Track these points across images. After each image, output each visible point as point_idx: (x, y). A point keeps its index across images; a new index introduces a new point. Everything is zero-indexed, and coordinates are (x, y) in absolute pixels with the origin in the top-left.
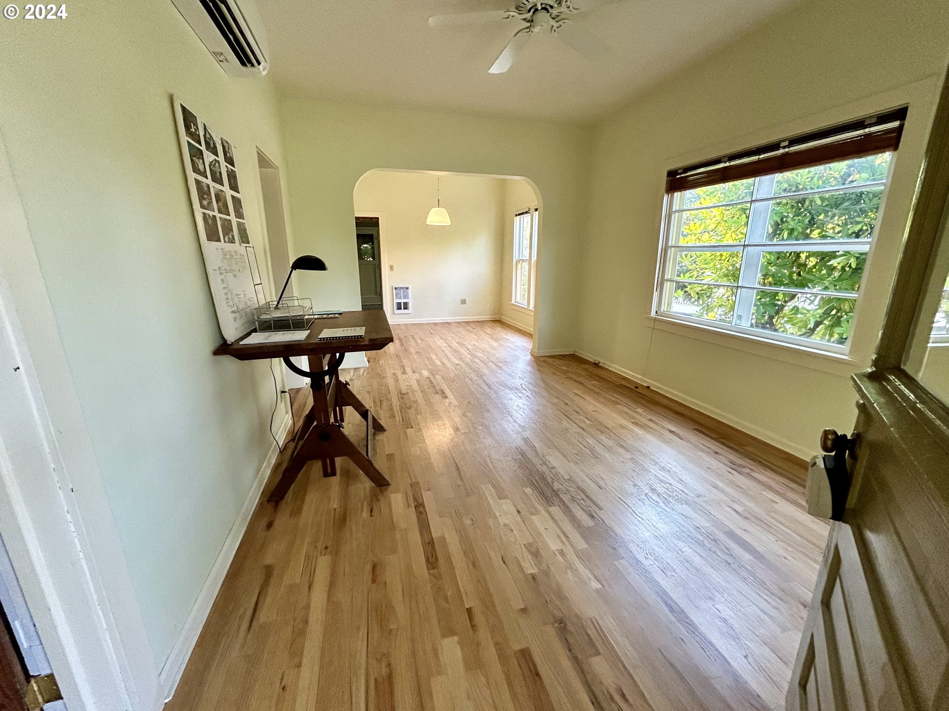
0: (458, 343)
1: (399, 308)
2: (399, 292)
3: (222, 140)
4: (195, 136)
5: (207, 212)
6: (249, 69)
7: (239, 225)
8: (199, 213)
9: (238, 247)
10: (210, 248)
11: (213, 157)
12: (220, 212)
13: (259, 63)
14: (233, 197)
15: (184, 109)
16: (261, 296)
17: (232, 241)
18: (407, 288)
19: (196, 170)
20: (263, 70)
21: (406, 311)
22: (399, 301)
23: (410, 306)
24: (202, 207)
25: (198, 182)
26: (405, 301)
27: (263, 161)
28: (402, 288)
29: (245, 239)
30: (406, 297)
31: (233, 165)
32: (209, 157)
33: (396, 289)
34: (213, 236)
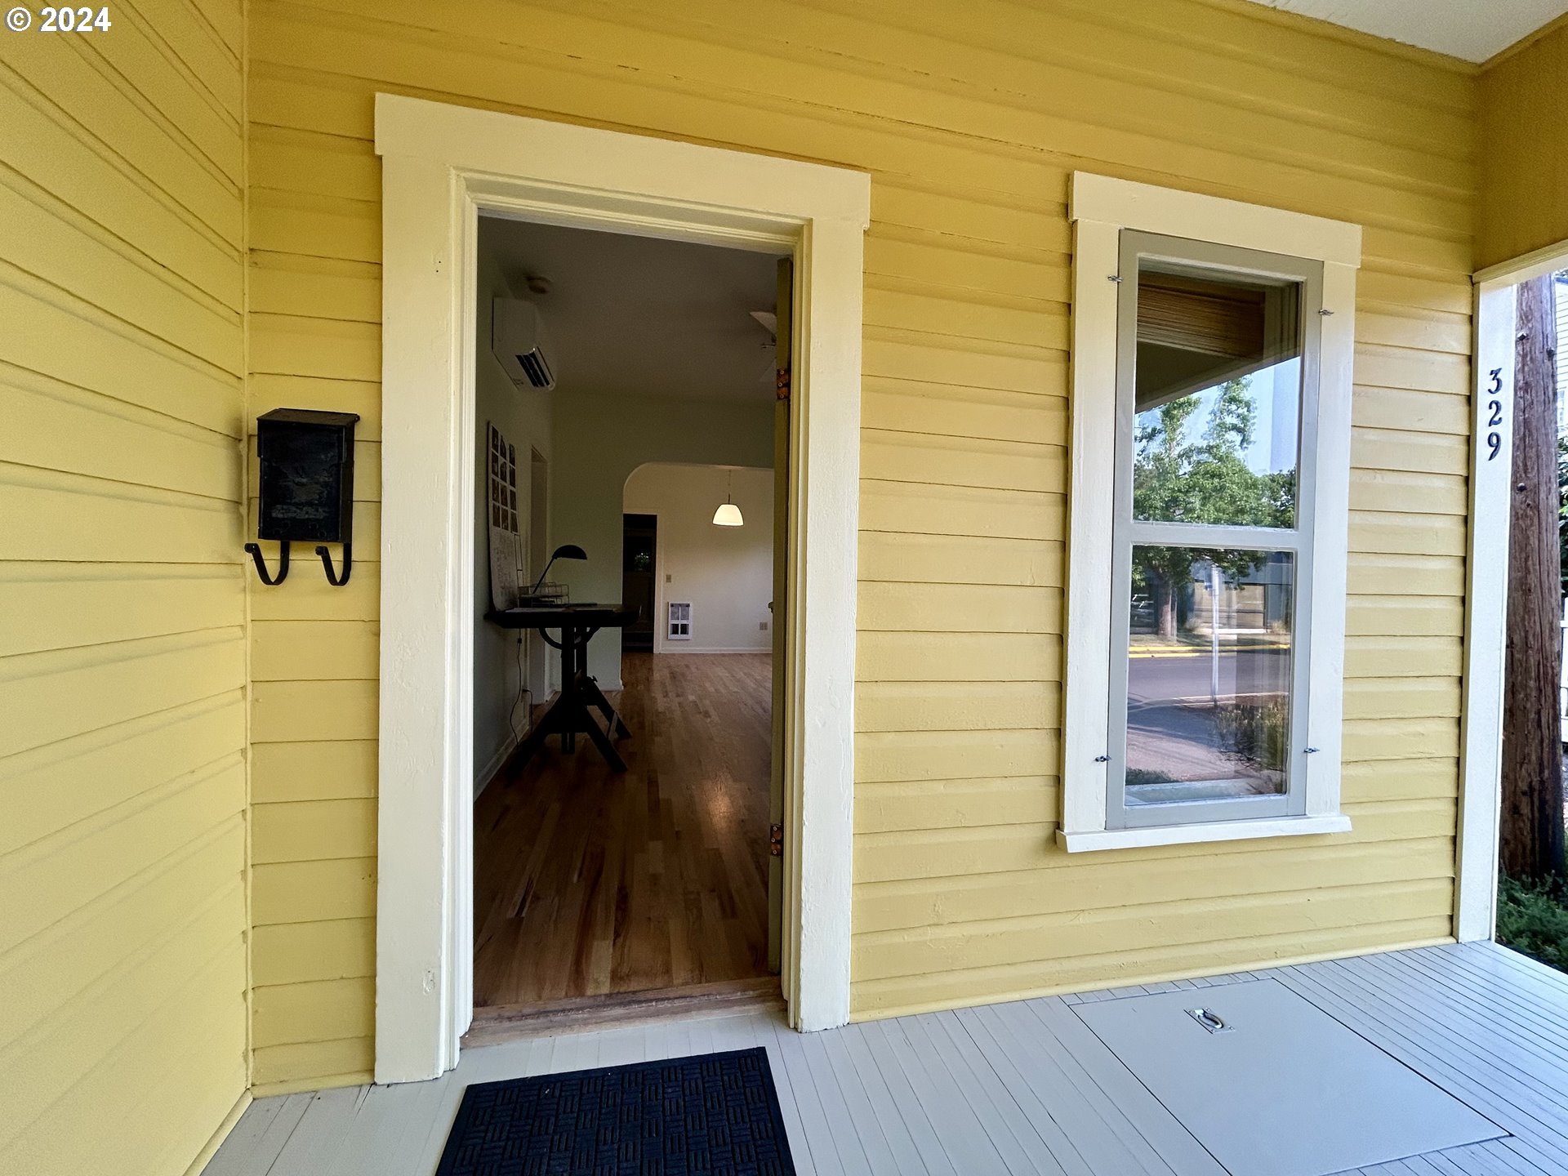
0: (745, 674)
1: (675, 631)
2: (676, 610)
3: (510, 445)
4: (495, 447)
5: (495, 503)
6: (539, 389)
7: (513, 514)
8: (491, 505)
9: (508, 533)
10: (494, 530)
11: (504, 460)
12: (502, 504)
13: (548, 384)
14: (511, 491)
15: (493, 428)
16: (521, 581)
17: (506, 528)
18: (688, 606)
19: (494, 472)
20: (551, 387)
21: (684, 636)
22: (675, 622)
23: (690, 629)
24: (494, 499)
25: (493, 480)
26: (685, 622)
27: (536, 457)
28: (680, 605)
29: (515, 528)
30: (685, 617)
31: (514, 464)
32: (501, 460)
33: (672, 606)
34: (496, 524)
